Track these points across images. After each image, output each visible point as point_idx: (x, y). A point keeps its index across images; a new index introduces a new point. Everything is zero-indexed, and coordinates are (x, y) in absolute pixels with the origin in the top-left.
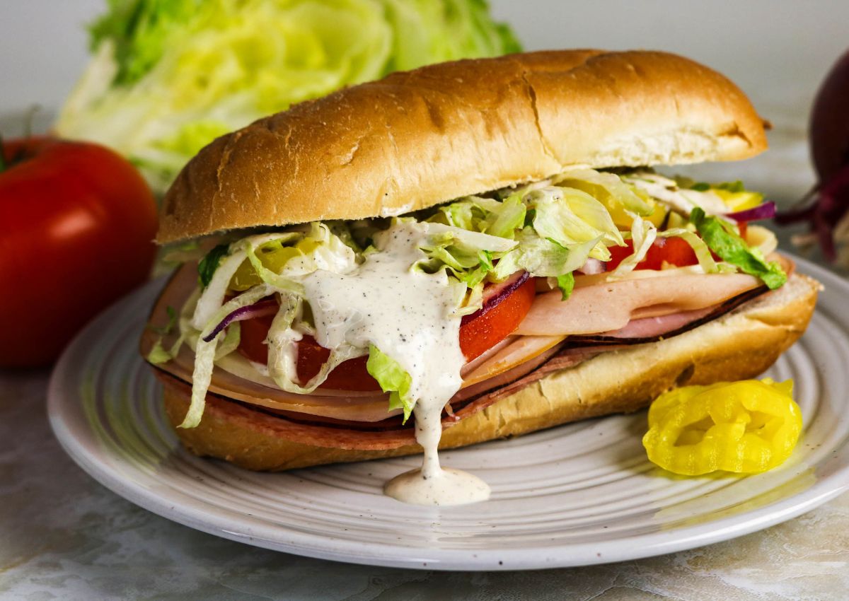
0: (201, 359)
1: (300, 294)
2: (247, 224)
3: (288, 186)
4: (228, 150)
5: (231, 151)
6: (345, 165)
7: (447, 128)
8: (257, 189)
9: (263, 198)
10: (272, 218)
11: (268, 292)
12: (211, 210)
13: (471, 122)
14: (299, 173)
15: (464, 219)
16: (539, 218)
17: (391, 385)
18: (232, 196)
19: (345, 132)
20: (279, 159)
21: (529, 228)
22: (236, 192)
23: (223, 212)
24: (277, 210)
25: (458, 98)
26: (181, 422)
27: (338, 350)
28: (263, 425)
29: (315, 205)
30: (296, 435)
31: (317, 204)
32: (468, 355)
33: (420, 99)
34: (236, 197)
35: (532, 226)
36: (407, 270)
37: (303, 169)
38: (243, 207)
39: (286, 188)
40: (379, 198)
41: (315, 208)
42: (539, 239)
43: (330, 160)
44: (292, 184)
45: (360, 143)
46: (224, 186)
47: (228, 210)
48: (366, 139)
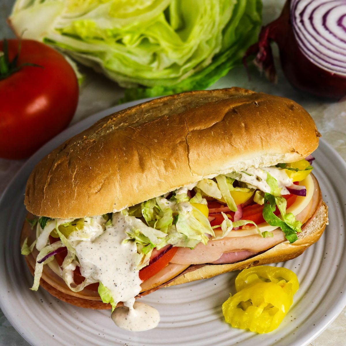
0: (38, 266)
1: (74, 253)
2: (55, 217)
3: (71, 203)
4: (50, 175)
5: (51, 176)
6: (96, 193)
7: (146, 169)
8: (59, 203)
9: (61, 207)
10: (65, 216)
11: (63, 246)
12: (41, 207)
13: (157, 165)
14: (76, 197)
15: (150, 213)
16: (179, 222)
17: (106, 301)
18: (49, 203)
19: (99, 174)
20: (69, 189)
21: (174, 226)
22: (50, 202)
23: (45, 210)
24: (67, 213)
25: (153, 152)
26: (31, 287)
27: (88, 278)
28: (61, 296)
29: (82, 212)
30: (74, 302)
31: (84, 211)
32: (144, 280)
33: (136, 153)
34: (50, 204)
35: (175, 225)
36: (121, 242)
37: (78, 195)
38: (53, 209)
39: (70, 204)
40: (111, 206)
41: (83, 213)
42: (177, 233)
43: (90, 190)
44: (73, 202)
45: (105, 181)
46: (46, 197)
47: (47, 209)
48: (107, 178)
